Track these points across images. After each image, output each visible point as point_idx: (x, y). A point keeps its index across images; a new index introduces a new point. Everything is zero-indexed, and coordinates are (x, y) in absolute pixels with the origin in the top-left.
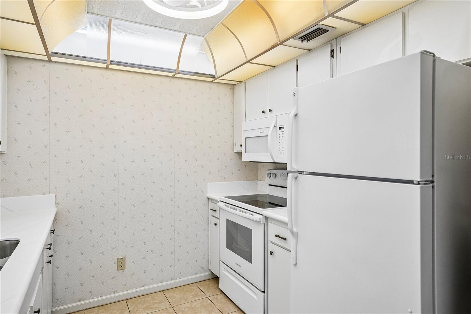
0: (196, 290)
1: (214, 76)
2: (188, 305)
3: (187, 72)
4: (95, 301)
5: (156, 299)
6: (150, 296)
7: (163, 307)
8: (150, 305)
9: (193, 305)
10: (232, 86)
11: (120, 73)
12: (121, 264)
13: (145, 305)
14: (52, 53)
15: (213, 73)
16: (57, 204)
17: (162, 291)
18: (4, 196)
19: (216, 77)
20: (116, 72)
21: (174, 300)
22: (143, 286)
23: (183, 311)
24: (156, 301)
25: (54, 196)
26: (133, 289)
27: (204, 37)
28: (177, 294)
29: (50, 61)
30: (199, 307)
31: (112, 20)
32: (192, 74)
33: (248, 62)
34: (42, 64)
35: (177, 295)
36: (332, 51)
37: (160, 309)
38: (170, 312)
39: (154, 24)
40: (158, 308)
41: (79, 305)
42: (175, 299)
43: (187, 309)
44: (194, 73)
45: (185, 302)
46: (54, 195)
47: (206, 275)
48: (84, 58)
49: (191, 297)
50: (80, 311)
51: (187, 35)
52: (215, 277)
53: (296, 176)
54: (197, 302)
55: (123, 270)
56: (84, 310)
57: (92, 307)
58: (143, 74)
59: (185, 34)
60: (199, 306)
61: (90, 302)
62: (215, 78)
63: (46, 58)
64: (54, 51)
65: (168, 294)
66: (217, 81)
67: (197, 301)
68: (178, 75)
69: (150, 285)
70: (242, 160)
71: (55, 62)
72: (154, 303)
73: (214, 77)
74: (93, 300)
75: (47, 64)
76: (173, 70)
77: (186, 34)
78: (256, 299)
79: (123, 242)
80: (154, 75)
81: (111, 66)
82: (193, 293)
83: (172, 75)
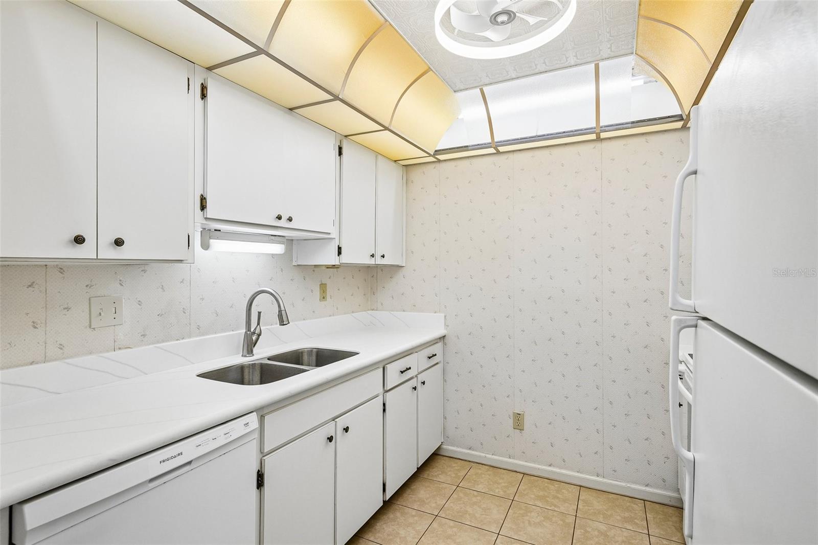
0: (637, 512)
1: (681, 116)
2: (603, 527)
3: (617, 125)
4: (486, 457)
5: (563, 492)
6: (557, 485)
7: (562, 509)
8: (547, 497)
9: (611, 533)
11: (516, 155)
12: (518, 421)
13: (541, 493)
14: (436, 151)
15: (678, 112)
16: (446, 326)
17: (581, 486)
19: (685, 117)
20: (511, 156)
21: (586, 507)
22: (550, 466)
23: (586, 531)
24: (560, 496)
25: (444, 317)
26: (534, 462)
27: (633, 53)
28: (598, 502)
29: (439, 161)
30: (618, 542)
31: (484, 88)
32: (630, 125)
33: (715, 67)
34: (433, 166)
35: (598, 504)
37: (556, 509)
38: (567, 521)
39: (537, 71)
40: (555, 506)
41: (468, 454)
42: (590, 508)
43: (596, 533)
44: (633, 123)
45: (601, 520)
46: (443, 315)
47: (670, 497)
48: (465, 148)
49: (619, 518)
50: (470, 461)
51: (598, 64)
52: (679, 505)
54: (621, 531)
55: (520, 430)
56: (474, 462)
57: (483, 462)
58: (549, 148)
59: (595, 65)
60: (620, 539)
61: (480, 456)
62: (682, 119)
63: (432, 159)
64: (437, 149)
65: (584, 495)
67: (622, 529)
68: (603, 135)
69: (560, 468)
71: (445, 160)
72: (555, 497)
73: (680, 118)
74: (484, 455)
75: (437, 165)
76: (592, 129)
77: (597, 62)
79: (521, 391)
80: (566, 144)
81: (501, 149)
82: (627, 515)
83: (593, 137)
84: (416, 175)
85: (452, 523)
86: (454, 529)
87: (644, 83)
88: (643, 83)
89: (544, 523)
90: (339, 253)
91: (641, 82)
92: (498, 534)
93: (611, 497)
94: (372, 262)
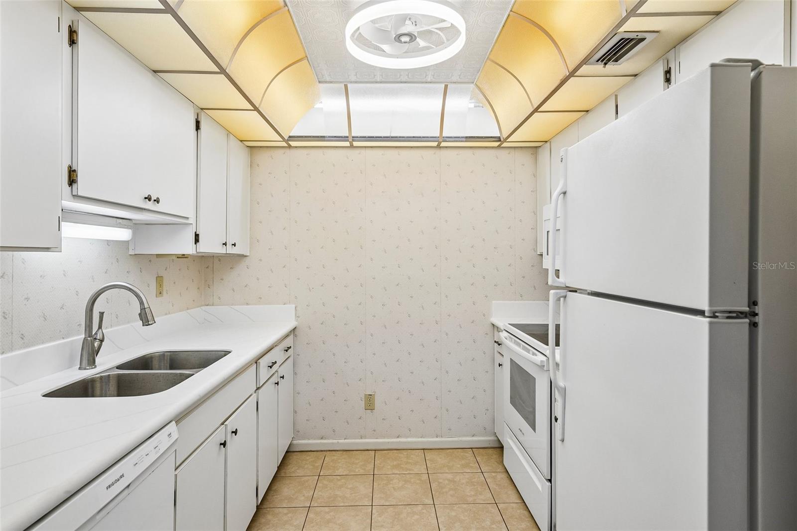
0: (469, 458)
1: (499, 138)
2: (450, 476)
3: (455, 137)
4: (338, 442)
5: (412, 458)
6: (405, 453)
7: (416, 471)
8: (401, 464)
9: (457, 478)
10: (534, 149)
11: (368, 151)
12: (370, 402)
13: (395, 463)
14: (290, 137)
15: (497, 134)
16: (297, 317)
17: (424, 449)
18: (247, 304)
19: (502, 140)
20: (363, 151)
21: (433, 465)
22: (398, 437)
23: (440, 483)
24: (410, 461)
25: (294, 308)
26: (384, 437)
27: (473, 83)
28: (441, 458)
29: (290, 147)
30: (464, 483)
31: (348, 85)
32: (463, 139)
33: (536, 110)
34: (281, 151)
35: (440, 459)
36: (668, 72)
37: (411, 472)
38: (423, 479)
39: (399, 80)
40: (410, 470)
41: (321, 444)
42: (436, 464)
43: (447, 482)
44: (466, 137)
45: (447, 471)
46: (294, 306)
47: (489, 441)
48: (322, 138)
49: (459, 466)
50: (322, 451)
51: (447, 85)
52: (500, 445)
53: (564, 294)
54: (464, 475)
55: (372, 410)
56: (326, 451)
57: (335, 449)
58: (397, 148)
59: (445, 85)
60: (464, 481)
61: (333, 443)
62: (500, 141)
63: (284, 144)
64: (291, 135)
65: (429, 455)
66: (505, 145)
67: (464, 474)
68: (443, 144)
69: (407, 437)
70: (544, 268)
71: (296, 147)
72: (407, 463)
73: (498, 139)
74: (336, 441)
75: (288, 151)
76: (435, 137)
78: (540, 489)
79: (372, 373)
80: (412, 147)
81: (355, 144)
82: (463, 462)
83: (435, 144)
84: (263, 158)
85: (327, 509)
86: (331, 514)
87: (475, 107)
88: (473, 107)
89: (406, 486)
90: (197, 240)
91: (472, 105)
92: (372, 506)
93: (448, 452)
94: (221, 250)
